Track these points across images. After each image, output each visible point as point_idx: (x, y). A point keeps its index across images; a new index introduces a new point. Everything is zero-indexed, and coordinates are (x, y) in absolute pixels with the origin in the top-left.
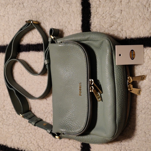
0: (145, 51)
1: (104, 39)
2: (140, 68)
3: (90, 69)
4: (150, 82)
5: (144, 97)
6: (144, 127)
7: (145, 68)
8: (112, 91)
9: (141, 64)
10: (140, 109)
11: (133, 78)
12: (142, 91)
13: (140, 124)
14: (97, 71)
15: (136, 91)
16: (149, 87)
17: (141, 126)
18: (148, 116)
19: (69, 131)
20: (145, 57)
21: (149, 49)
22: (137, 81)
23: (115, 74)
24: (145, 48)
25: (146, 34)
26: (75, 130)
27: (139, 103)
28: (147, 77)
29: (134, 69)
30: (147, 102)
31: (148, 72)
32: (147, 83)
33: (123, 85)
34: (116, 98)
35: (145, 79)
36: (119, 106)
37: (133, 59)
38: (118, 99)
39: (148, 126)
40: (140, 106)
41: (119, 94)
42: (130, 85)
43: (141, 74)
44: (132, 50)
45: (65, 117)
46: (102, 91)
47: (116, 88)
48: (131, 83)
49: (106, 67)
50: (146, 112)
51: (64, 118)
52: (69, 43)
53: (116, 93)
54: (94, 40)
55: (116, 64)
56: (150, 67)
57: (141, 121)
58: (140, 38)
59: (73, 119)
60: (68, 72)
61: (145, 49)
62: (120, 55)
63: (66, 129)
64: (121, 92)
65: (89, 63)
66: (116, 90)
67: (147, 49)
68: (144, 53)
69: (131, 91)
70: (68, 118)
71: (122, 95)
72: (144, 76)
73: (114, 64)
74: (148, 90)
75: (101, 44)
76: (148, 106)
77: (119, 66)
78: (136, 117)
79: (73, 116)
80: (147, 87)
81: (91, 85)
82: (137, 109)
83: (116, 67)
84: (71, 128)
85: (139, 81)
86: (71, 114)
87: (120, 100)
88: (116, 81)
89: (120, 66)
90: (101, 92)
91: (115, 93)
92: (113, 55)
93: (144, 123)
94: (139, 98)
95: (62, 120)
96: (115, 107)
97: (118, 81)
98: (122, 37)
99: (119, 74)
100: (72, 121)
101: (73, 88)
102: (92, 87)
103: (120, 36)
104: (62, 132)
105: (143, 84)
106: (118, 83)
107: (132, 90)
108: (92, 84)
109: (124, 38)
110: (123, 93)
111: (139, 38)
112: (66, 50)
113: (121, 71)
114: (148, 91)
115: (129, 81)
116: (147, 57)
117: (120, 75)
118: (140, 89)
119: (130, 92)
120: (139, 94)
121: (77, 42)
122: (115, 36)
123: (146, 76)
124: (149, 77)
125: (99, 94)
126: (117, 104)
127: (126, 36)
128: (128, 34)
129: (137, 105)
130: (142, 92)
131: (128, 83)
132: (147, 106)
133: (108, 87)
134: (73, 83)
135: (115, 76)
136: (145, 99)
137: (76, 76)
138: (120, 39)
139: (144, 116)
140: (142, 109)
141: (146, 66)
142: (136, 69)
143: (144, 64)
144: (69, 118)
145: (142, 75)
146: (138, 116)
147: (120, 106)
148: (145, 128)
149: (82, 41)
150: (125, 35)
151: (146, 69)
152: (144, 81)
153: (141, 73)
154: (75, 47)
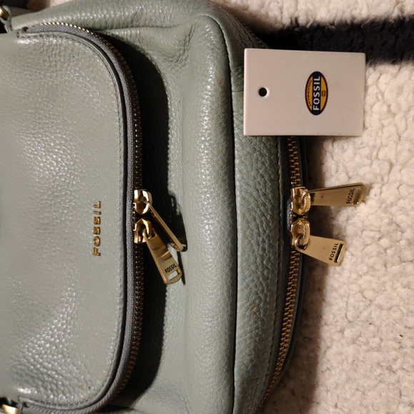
0: (370, 81)
1: (196, 21)
2: (344, 150)
3: (135, 149)
4: (383, 215)
5: (354, 276)
6: (348, 396)
7: (366, 151)
8: (220, 248)
9: (350, 137)
10: (337, 321)
11: (312, 195)
12: (351, 249)
13: (332, 380)
14: (170, 156)
15: (324, 248)
16: (378, 236)
17: (338, 392)
18: (368, 351)
19: (48, 397)
20: (367, 108)
21: (387, 72)
22: (332, 207)
23: (237, 176)
24: (371, 65)
25: (378, 5)
26: (70, 393)
27: (336, 299)
28: (373, 192)
29: (321, 154)
30: (369, 294)
31: (378, 171)
32: (370, 217)
33: (268, 222)
34: (239, 278)
35: (364, 201)
36: (247, 313)
37: (316, 110)
38: (244, 280)
39: (364, 393)
40: (335, 308)
41: (252, 259)
42: (300, 223)
43: (350, 178)
44: (316, 75)
45: (35, 337)
46: (184, 241)
47: (240, 236)
48: (305, 214)
49: (202, 142)
50: (360, 336)
51: (32, 342)
52: (56, 33)
53: (239, 254)
54: (159, 23)
55: (242, 130)
56: (387, 149)
57: (338, 370)
58: (352, 22)
59: (67, 348)
60: (51, 157)
61: (371, 70)
62: (262, 92)
63: (37, 387)
64: (261, 253)
65: (134, 123)
66: (239, 242)
67: (381, 74)
68: (366, 88)
69: (302, 247)
70: (47, 341)
71: (265, 267)
72: (359, 188)
73: (236, 131)
74: (374, 245)
75: (185, 40)
76: (370, 314)
77: (254, 141)
78: (321, 353)
79: (69, 334)
80: (372, 234)
81: (138, 216)
82: (323, 322)
83: (242, 144)
84: (57, 385)
85: (340, 207)
86: (63, 324)
87: (256, 286)
88: (241, 205)
89: (261, 141)
90: (181, 246)
91: (231, 254)
92: (233, 88)
93: (348, 379)
94: (336, 276)
95: (23, 348)
96: (231, 315)
97: (249, 204)
98: (279, 18)
99: (253, 173)
100: (62, 354)
101: (70, 221)
102: (145, 223)
103: (271, 14)
104: (21, 398)
105: (353, 220)
106: (247, 215)
107: (307, 245)
108: (145, 211)
109: (286, 21)
110: (269, 258)
111: (349, 22)
112: (44, 61)
113: (263, 163)
114: (372, 249)
115: (298, 206)
116: (377, 107)
117: (259, 179)
118: (340, 242)
119: (298, 252)
120: (336, 261)
121: (91, 30)
122: (250, 14)
123: (370, 187)
124: (381, 193)
125: (173, 251)
126: (239, 304)
127: (296, 14)
128: (302, 7)
129: (324, 304)
130: (347, 253)
131: (289, 216)
132: (365, 314)
133: (204, 228)
134: (70, 201)
135: (237, 183)
136: (360, 282)
137: (81, 172)
138: (271, 26)
139: (350, 350)
140: (345, 323)
141: (371, 144)
142: (328, 154)
143: (366, 137)
144: (51, 343)
145: (353, 182)
146: (328, 348)
147: (255, 309)
148: (353, 399)
149: (112, 28)
150: (292, 10)
151: (369, 157)
152: (362, 207)
153: (351, 174)
154: (79, 49)
